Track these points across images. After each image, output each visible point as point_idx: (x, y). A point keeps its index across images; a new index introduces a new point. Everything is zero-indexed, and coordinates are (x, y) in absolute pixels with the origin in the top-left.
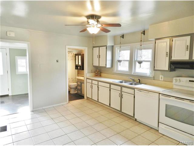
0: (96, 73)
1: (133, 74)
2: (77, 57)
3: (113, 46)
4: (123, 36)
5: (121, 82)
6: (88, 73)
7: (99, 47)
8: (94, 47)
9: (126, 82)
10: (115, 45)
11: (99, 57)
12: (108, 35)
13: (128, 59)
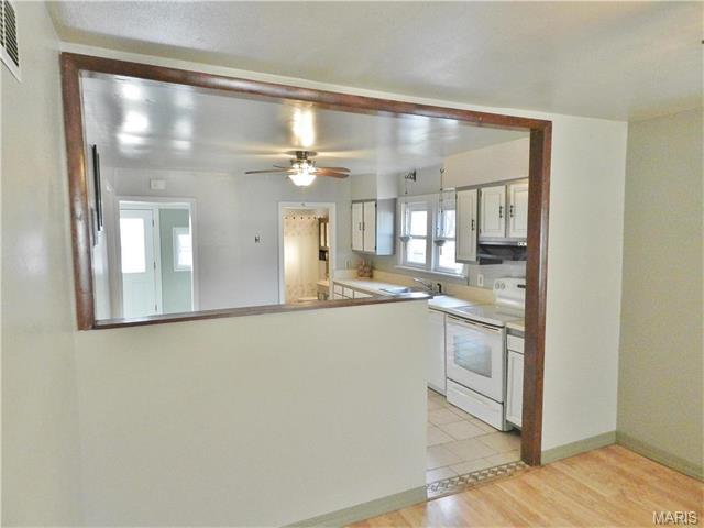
0: (361, 268)
1: (432, 271)
2: (323, 225)
3: (395, 200)
4: (414, 176)
5: (406, 291)
6: (338, 269)
7: (362, 201)
8: (354, 202)
9: (414, 290)
10: (400, 195)
11: (363, 227)
12: (378, 173)
13: (425, 234)
